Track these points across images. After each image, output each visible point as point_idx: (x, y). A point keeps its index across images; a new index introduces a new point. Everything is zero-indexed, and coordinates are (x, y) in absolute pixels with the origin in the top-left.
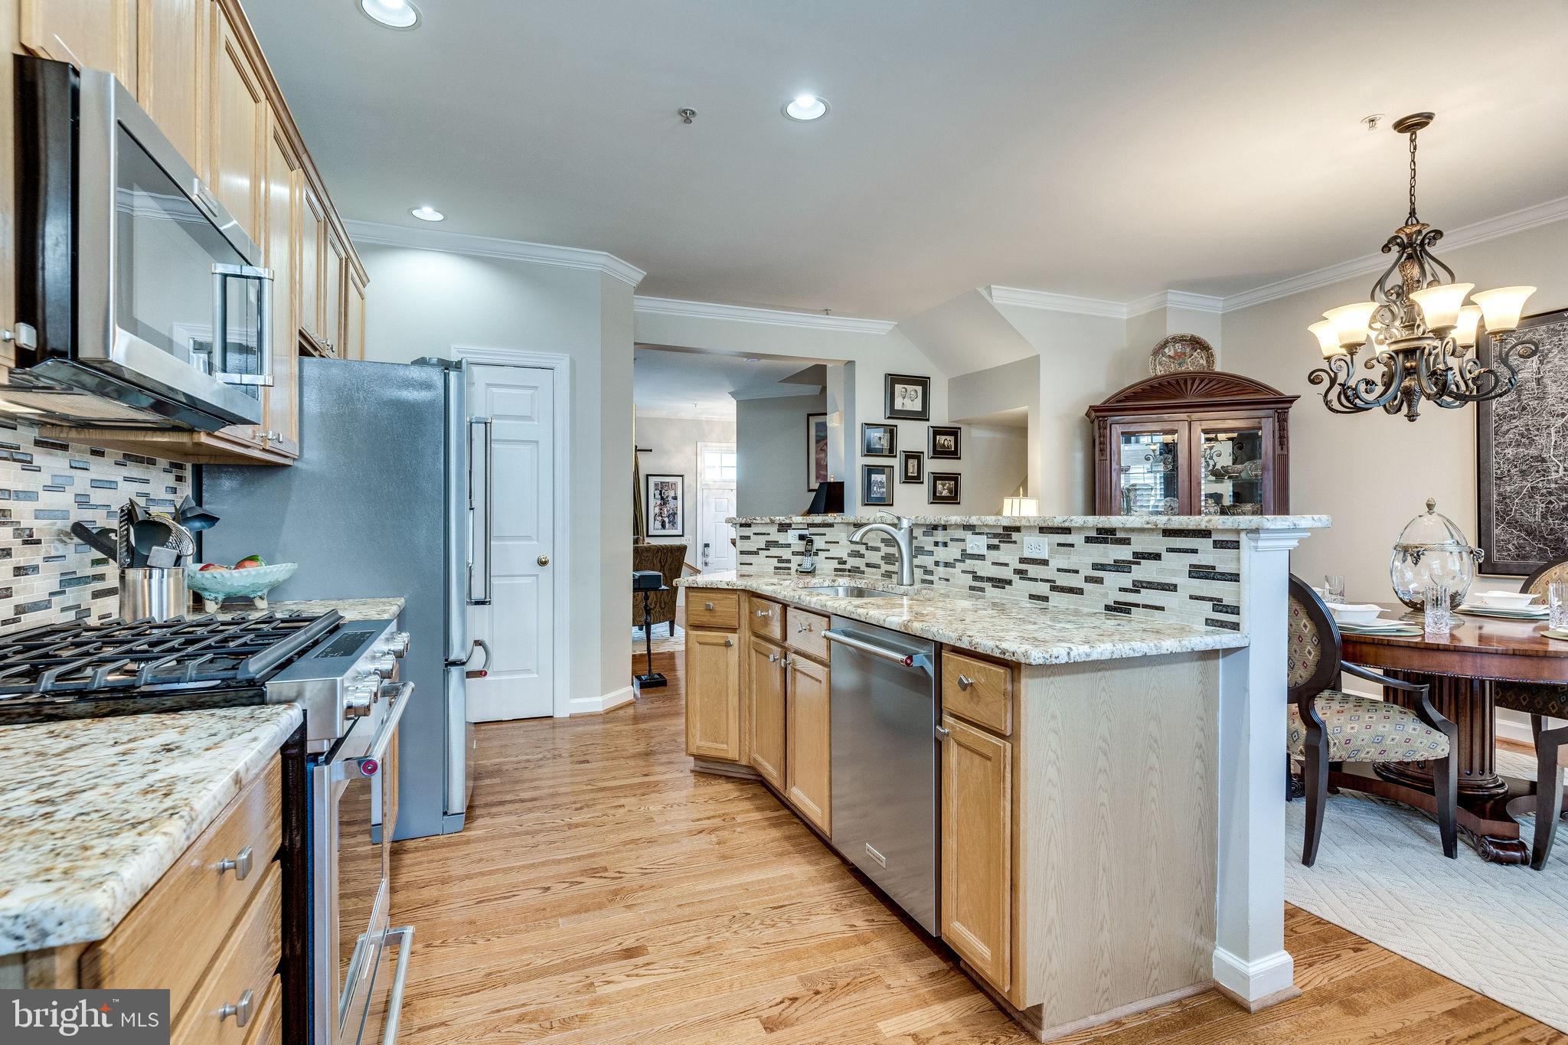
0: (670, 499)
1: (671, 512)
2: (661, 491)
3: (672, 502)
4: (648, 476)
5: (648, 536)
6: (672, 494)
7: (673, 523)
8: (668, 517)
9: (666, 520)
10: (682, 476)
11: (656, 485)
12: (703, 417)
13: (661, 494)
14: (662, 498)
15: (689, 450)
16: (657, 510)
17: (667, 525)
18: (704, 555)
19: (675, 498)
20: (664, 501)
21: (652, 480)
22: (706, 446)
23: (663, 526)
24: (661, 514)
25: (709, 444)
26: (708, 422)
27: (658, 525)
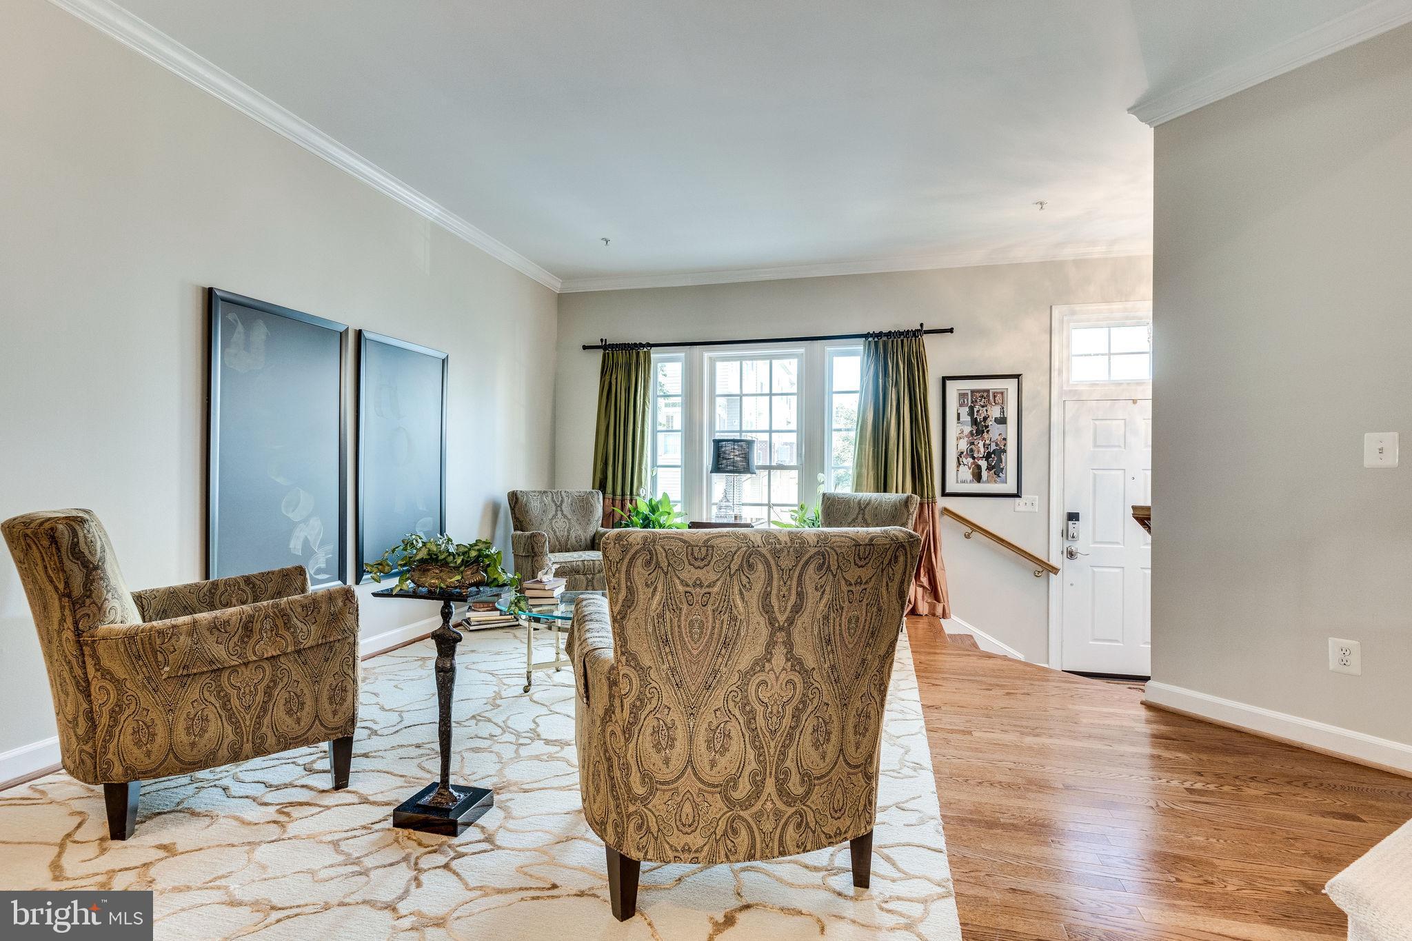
0: (990, 422)
1: (993, 447)
2: (972, 409)
3: (995, 431)
4: (944, 379)
5: (944, 494)
6: (995, 412)
7: (997, 469)
8: (988, 457)
9: (983, 464)
10: (1018, 376)
11: (962, 396)
12: (1068, 253)
13: (971, 413)
14: (974, 422)
15: (1033, 325)
16: (964, 445)
17: (985, 474)
18: (1066, 534)
19: (1002, 421)
20: (979, 427)
21: (953, 388)
22: (1073, 313)
23: (978, 477)
24: (971, 453)
25: (1077, 308)
26: (1080, 263)
27: (966, 473)
